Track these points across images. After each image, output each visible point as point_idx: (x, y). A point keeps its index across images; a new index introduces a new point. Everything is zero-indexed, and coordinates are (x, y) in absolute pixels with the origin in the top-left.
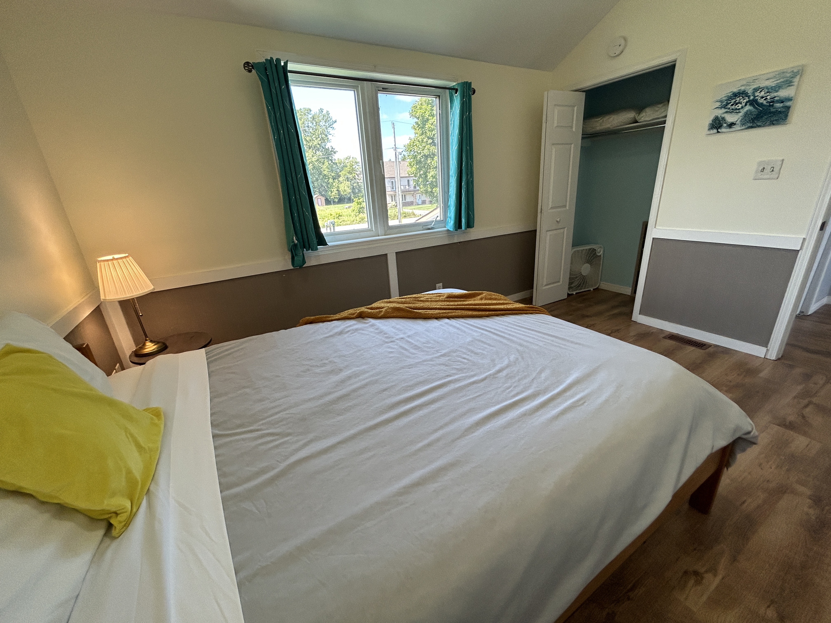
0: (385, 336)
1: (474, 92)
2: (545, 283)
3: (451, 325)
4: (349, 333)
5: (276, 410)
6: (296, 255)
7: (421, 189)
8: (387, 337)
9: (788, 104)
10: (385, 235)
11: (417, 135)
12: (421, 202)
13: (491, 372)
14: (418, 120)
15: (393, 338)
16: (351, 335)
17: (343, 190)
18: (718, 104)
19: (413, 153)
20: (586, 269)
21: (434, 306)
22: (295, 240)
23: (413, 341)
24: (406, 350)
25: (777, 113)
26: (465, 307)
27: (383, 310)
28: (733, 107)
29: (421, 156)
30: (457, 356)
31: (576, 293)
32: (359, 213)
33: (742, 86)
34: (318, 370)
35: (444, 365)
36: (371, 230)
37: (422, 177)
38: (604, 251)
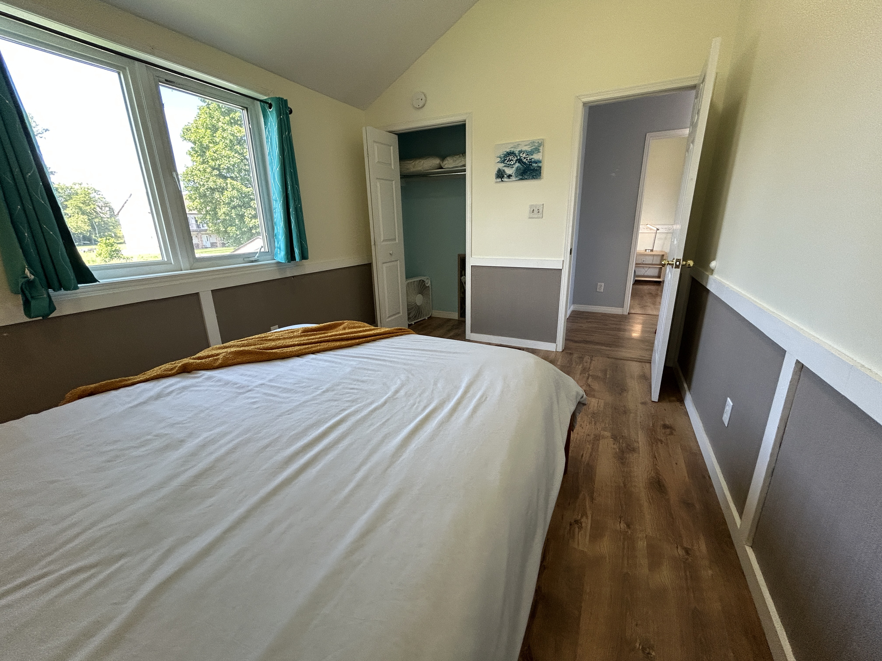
0: (235, 386)
1: (291, 112)
2: (388, 316)
3: (320, 360)
4: (174, 394)
5: (76, 530)
6: (32, 298)
7: (210, 228)
8: (238, 388)
9: (540, 165)
10: (191, 269)
11: (195, 163)
12: (210, 244)
13: (388, 395)
14: (195, 145)
15: (248, 386)
16: (178, 396)
17: (75, 227)
18: (499, 159)
19: (192, 184)
20: (419, 300)
21: (291, 343)
22: (29, 274)
23: (278, 385)
24: (274, 396)
25: (534, 170)
26: (330, 338)
27: (221, 357)
28: (508, 163)
29: (205, 188)
30: (344, 388)
31: (415, 323)
32: (111, 258)
33: (511, 148)
34: (135, 453)
35: (332, 400)
36: (168, 263)
37: (210, 214)
38: (431, 282)
